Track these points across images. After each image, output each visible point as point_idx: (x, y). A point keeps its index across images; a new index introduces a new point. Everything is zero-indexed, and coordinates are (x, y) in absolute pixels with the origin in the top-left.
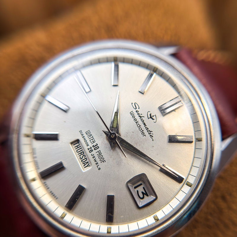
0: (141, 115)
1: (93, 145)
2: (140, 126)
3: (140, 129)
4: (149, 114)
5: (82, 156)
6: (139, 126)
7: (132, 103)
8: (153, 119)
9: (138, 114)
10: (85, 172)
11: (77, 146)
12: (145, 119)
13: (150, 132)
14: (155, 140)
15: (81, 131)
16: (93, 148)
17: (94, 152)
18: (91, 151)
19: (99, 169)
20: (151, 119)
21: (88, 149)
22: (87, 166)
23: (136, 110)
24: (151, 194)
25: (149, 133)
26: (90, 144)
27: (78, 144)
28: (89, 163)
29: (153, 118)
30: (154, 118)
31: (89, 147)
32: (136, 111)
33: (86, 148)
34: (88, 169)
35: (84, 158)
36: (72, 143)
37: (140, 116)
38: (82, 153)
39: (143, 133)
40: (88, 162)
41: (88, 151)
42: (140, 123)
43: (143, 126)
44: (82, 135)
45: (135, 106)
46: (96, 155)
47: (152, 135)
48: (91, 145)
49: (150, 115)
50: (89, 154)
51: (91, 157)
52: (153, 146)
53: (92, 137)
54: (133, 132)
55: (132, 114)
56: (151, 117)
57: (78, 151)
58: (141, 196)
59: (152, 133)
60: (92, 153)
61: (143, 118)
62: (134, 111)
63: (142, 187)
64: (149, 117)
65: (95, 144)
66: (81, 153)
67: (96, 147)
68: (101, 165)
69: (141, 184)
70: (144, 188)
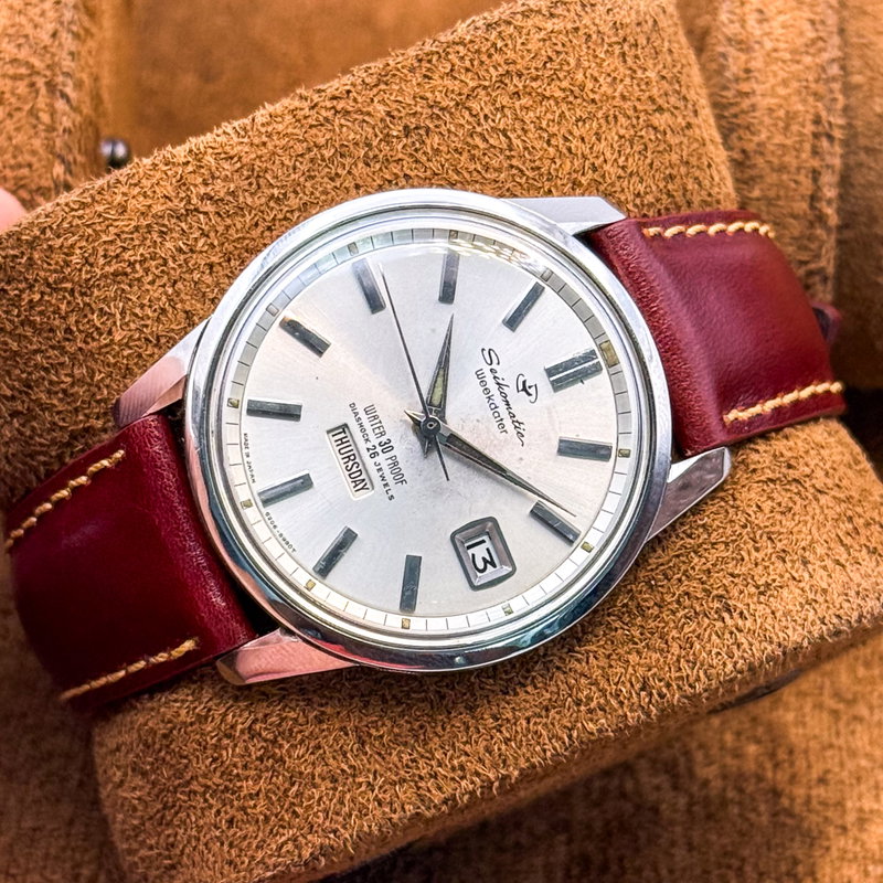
0: (500, 381)
1: (380, 440)
2: (496, 407)
3: (496, 415)
4: (521, 379)
5: (351, 463)
6: (493, 406)
7: (483, 350)
8: (529, 394)
9: (495, 377)
10: (357, 502)
11: (341, 439)
12: (511, 391)
13: (517, 424)
14: (528, 445)
15: (353, 406)
16: (379, 449)
17: (381, 458)
18: (375, 455)
19: (391, 498)
20: (524, 393)
21: (368, 449)
22: (362, 488)
23: (492, 367)
24: (502, 563)
25: (516, 427)
26: (372, 436)
27: (343, 435)
28: (367, 480)
29: (529, 391)
30: (532, 391)
31: (370, 445)
32: (491, 370)
33: (362, 446)
34: (364, 495)
35: (354, 469)
36: (328, 432)
37: (498, 384)
38: (351, 458)
39: (501, 426)
40: (364, 480)
41: (366, 455)
42: (498, 399)
43: (502, 408)
44: (356, 414)
45: (490, 355)
46: (385, 466)
47: (521, 431)
48: (374, 441)
49: (524, 382)
50: (370, 462)
51: (373, 470)
52: (521, 459)
53: (377, 421)
54: (478, 421)
55: (479, 375)
56: (524, 389)
57: (342, 451)
58: (480, 565)
59: (522, 426)
60: (377, 459)
61: (506, 390)
62: (487, 369)
63: (483, 546)
64: (521, 387)
65: (384, 439)
66: (349, 457)
67: (387, 447)
68: (395, 489)
69: (483, 541)
70: (488, 549)
